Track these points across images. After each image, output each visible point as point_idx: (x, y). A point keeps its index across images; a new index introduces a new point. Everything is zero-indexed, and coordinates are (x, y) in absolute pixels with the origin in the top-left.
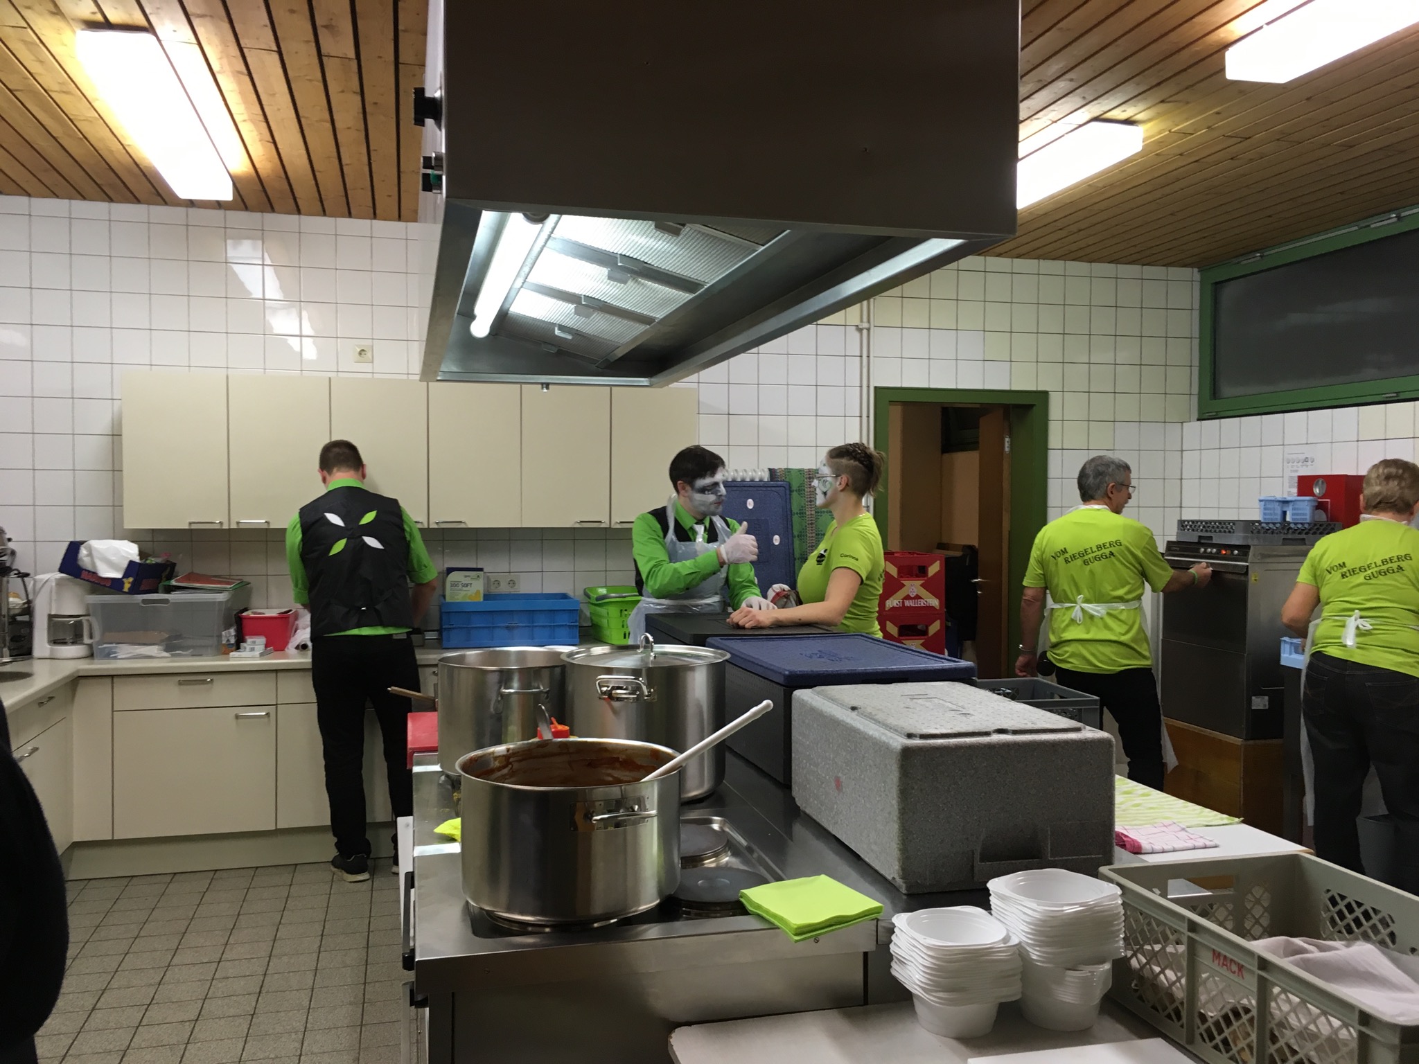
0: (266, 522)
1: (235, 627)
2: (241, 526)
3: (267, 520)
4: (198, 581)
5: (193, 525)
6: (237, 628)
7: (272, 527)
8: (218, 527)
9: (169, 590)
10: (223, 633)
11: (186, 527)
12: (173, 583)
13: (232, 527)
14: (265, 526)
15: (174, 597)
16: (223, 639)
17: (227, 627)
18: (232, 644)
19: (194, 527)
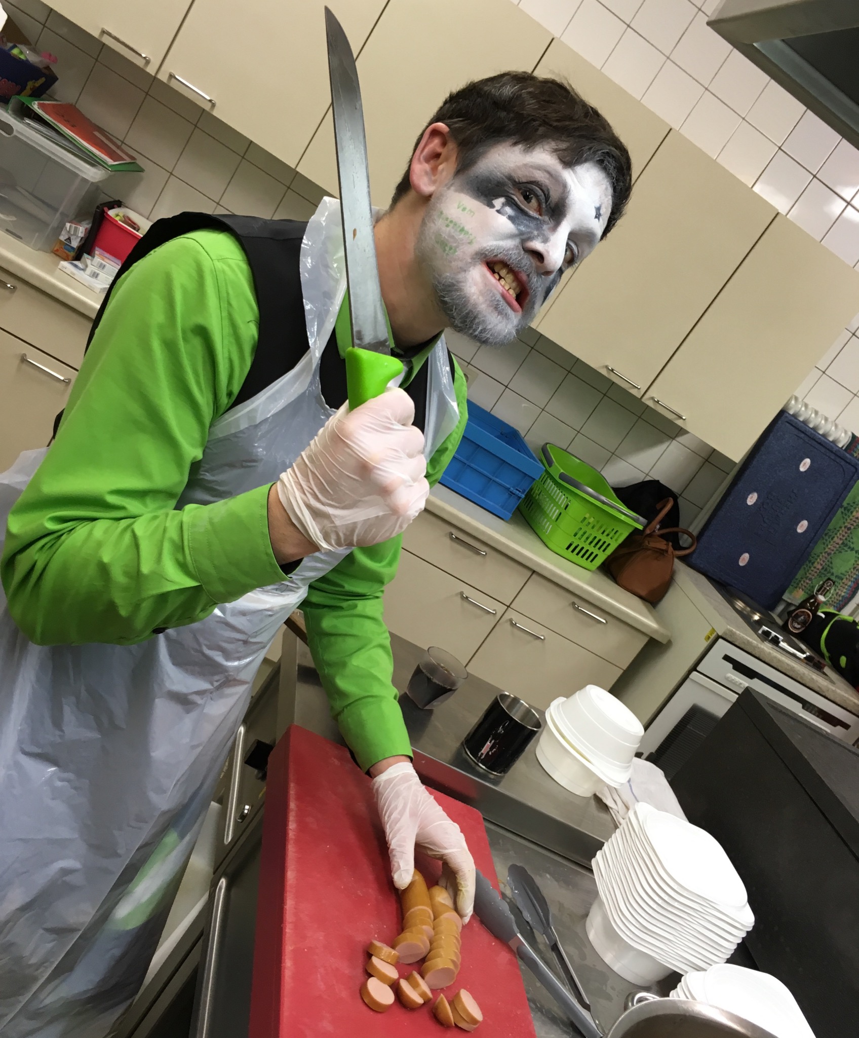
0: (210, 101)
1: (89, 226)
2: (174, 84)
3: (215, 100)
4: (72, 127)
5: (105, 35)
6: (92, 228)
7: (215, 113)
8: (140, 63)
9: (25, 113)
10: (68, 225)
11: (96, 33)
12: (35, 106)
13: (160, 76)
14: (207, 107)
15: (23, 129)
16: (63, 233)
17: (78, 218)
18: (73, 248)
19: (106, 40)
